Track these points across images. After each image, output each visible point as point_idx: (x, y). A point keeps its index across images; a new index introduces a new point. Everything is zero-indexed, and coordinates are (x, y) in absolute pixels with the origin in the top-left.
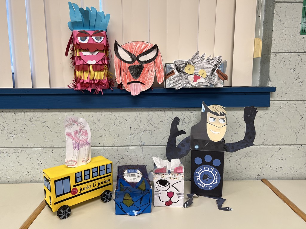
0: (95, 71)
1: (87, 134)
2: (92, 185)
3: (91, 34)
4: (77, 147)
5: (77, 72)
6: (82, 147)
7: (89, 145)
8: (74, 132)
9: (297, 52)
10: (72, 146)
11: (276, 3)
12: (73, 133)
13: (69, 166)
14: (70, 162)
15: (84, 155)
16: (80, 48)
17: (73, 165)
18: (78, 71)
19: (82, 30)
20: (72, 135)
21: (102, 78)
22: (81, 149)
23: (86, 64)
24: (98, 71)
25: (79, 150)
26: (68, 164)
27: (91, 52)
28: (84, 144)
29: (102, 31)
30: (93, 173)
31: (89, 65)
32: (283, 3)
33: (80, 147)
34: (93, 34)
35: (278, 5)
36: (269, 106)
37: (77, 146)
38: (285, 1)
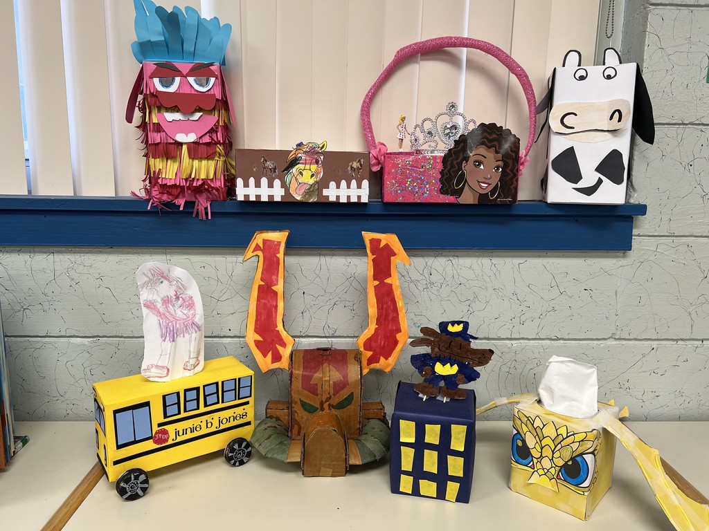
0: (193, 159)
1: (193, 304)
2: (203, 425)
3: (185, 71)
4: (169, 334)
5: (152, 161)
6: (182, 335)
7: (200, 330)
8: (162, 299)
9: (697, 122)
10: (159, 333)
11: (652, 7)
12: (160, 301)
13: (151, 379)
14: (153, 370)
15: (188, 353)
16: (158, 104)
17: (160, 377)
18: (154, 157)
19: (164, 60)
20: (159, 307)
21: (211, 176)
22: (180, 339)
23: (172, 141)
24: (201, 159)
25: (173, 341)
26: (148, 374)
27: (184, 113)
28: (186, 329)
29: (212, 64)
30: (205, 397)
31: (181, 144)
32: (668, 7)
33: (177, 335)
34: (190, 71)
35: (656, 11)
36: (629, 248)
37: (171, 333)
38: (673, 2)
